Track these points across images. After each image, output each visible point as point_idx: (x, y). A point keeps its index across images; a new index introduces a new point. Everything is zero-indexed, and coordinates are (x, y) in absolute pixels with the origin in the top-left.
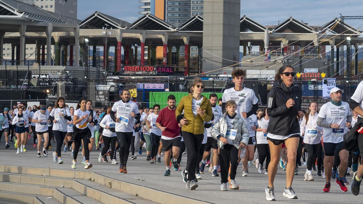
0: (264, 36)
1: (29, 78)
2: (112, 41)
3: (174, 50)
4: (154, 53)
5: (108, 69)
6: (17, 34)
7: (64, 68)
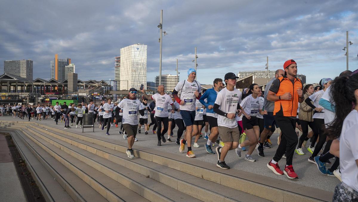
0: (84, 84)
1: (19, 97)
2: (43, 86)
3: (60, 88)
4: (55, 89)
5: (41, 93)
6: (15, 84)
7: (29, 93)
